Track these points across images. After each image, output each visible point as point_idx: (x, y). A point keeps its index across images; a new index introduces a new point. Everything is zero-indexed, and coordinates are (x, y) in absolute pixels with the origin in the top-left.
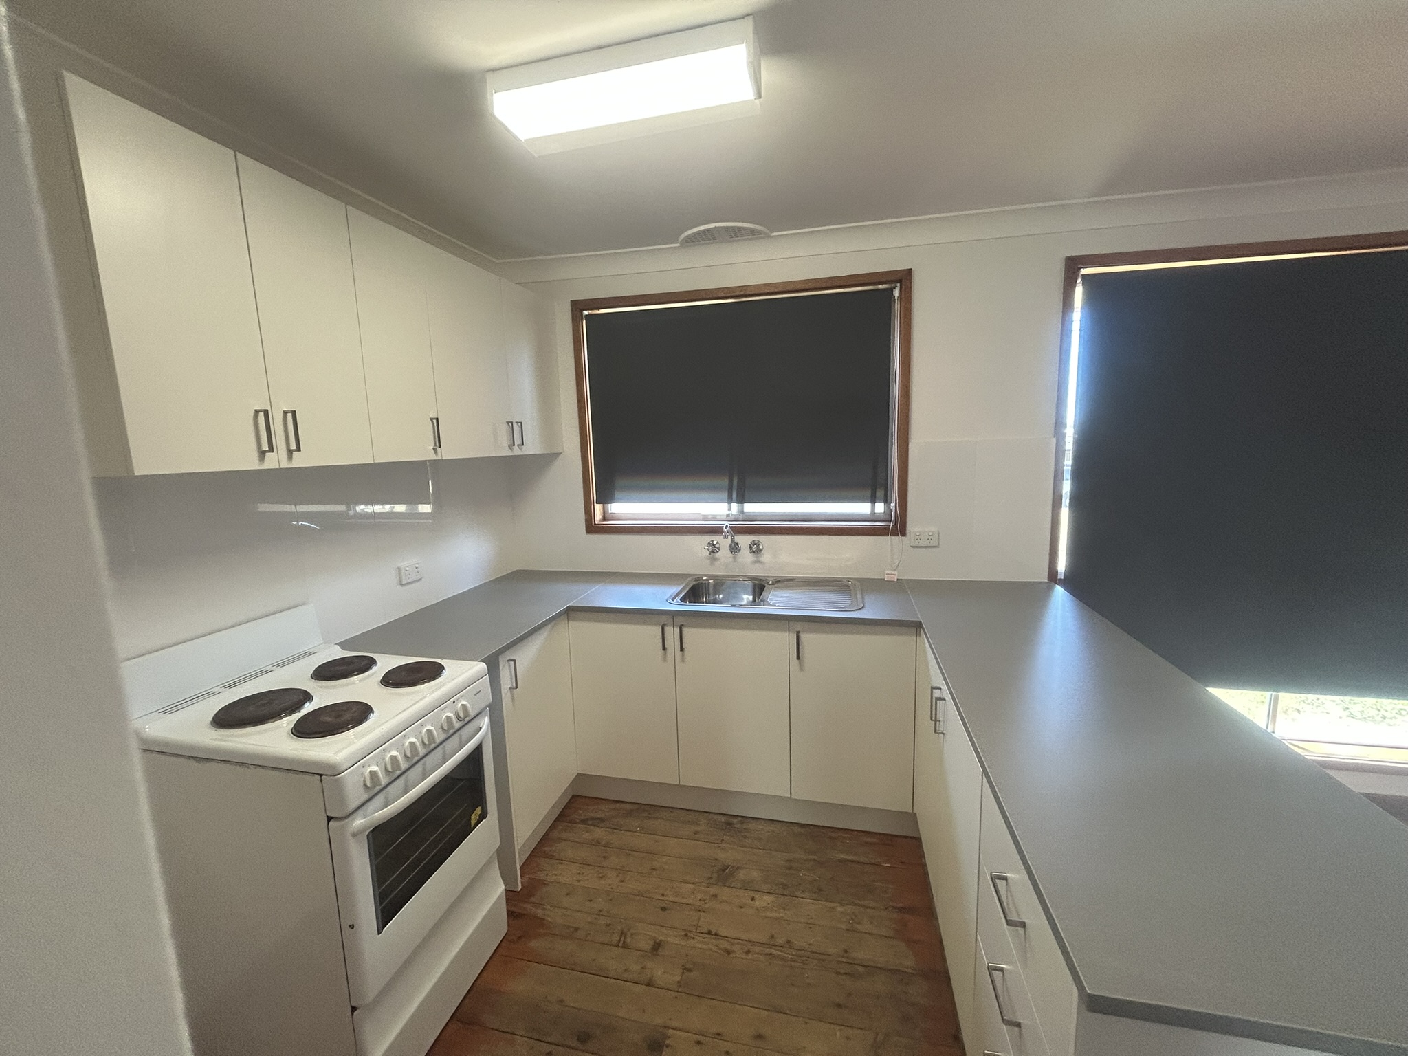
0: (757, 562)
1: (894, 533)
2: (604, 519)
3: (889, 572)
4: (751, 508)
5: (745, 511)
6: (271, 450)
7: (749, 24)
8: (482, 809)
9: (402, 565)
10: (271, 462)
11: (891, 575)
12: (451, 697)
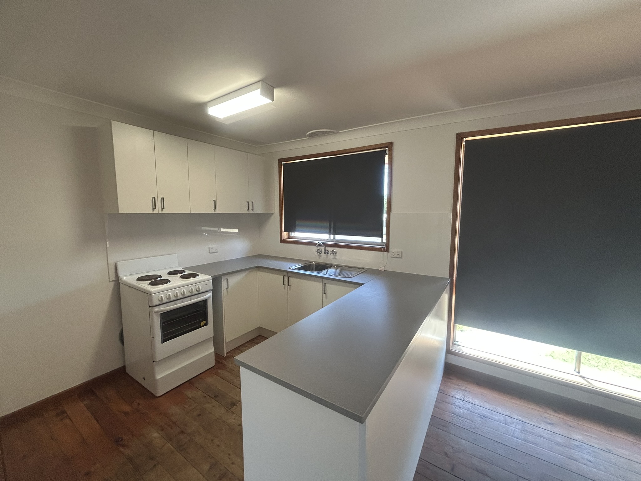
0: (335, 258)
1: (384, 251)
2: (289, 238)
3: (381, 267)
4: (338, 237)
5: (336, 238)
6: (155, 208)
7: (260, 84)
8: (206, 322)
9: (210, 246)
10: (156, 211)
11: (382, 268)
12: (196, 283)
